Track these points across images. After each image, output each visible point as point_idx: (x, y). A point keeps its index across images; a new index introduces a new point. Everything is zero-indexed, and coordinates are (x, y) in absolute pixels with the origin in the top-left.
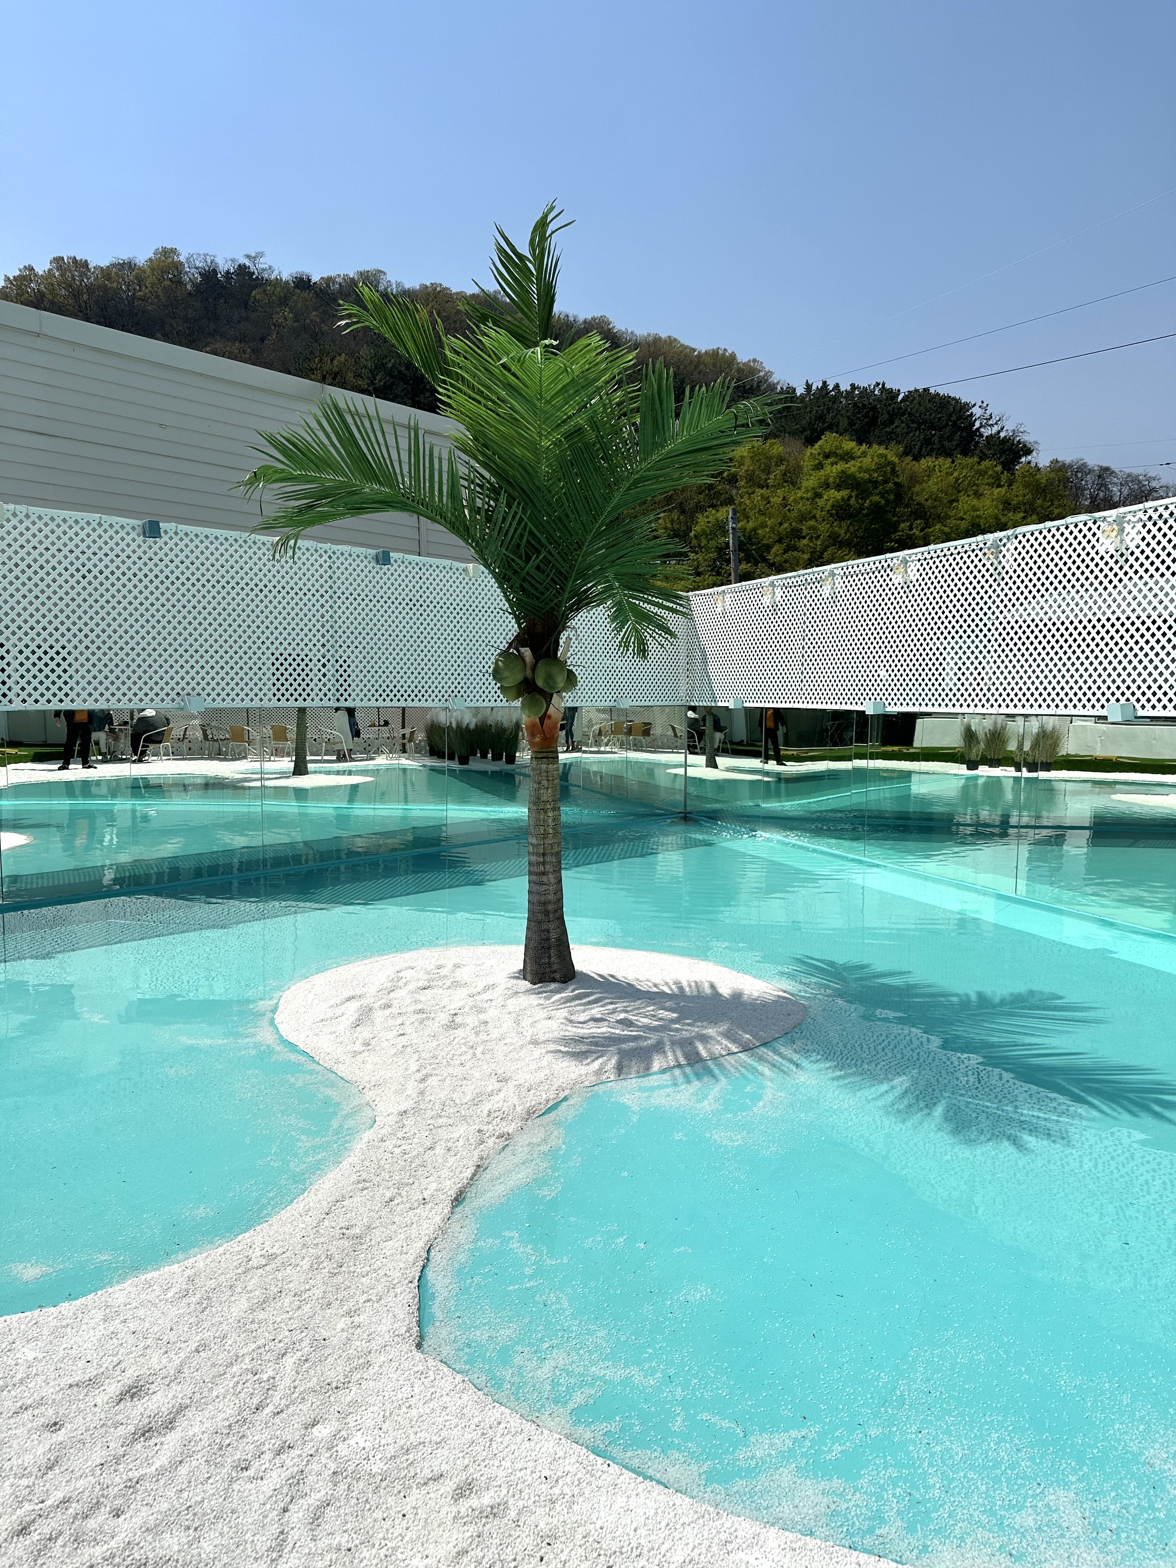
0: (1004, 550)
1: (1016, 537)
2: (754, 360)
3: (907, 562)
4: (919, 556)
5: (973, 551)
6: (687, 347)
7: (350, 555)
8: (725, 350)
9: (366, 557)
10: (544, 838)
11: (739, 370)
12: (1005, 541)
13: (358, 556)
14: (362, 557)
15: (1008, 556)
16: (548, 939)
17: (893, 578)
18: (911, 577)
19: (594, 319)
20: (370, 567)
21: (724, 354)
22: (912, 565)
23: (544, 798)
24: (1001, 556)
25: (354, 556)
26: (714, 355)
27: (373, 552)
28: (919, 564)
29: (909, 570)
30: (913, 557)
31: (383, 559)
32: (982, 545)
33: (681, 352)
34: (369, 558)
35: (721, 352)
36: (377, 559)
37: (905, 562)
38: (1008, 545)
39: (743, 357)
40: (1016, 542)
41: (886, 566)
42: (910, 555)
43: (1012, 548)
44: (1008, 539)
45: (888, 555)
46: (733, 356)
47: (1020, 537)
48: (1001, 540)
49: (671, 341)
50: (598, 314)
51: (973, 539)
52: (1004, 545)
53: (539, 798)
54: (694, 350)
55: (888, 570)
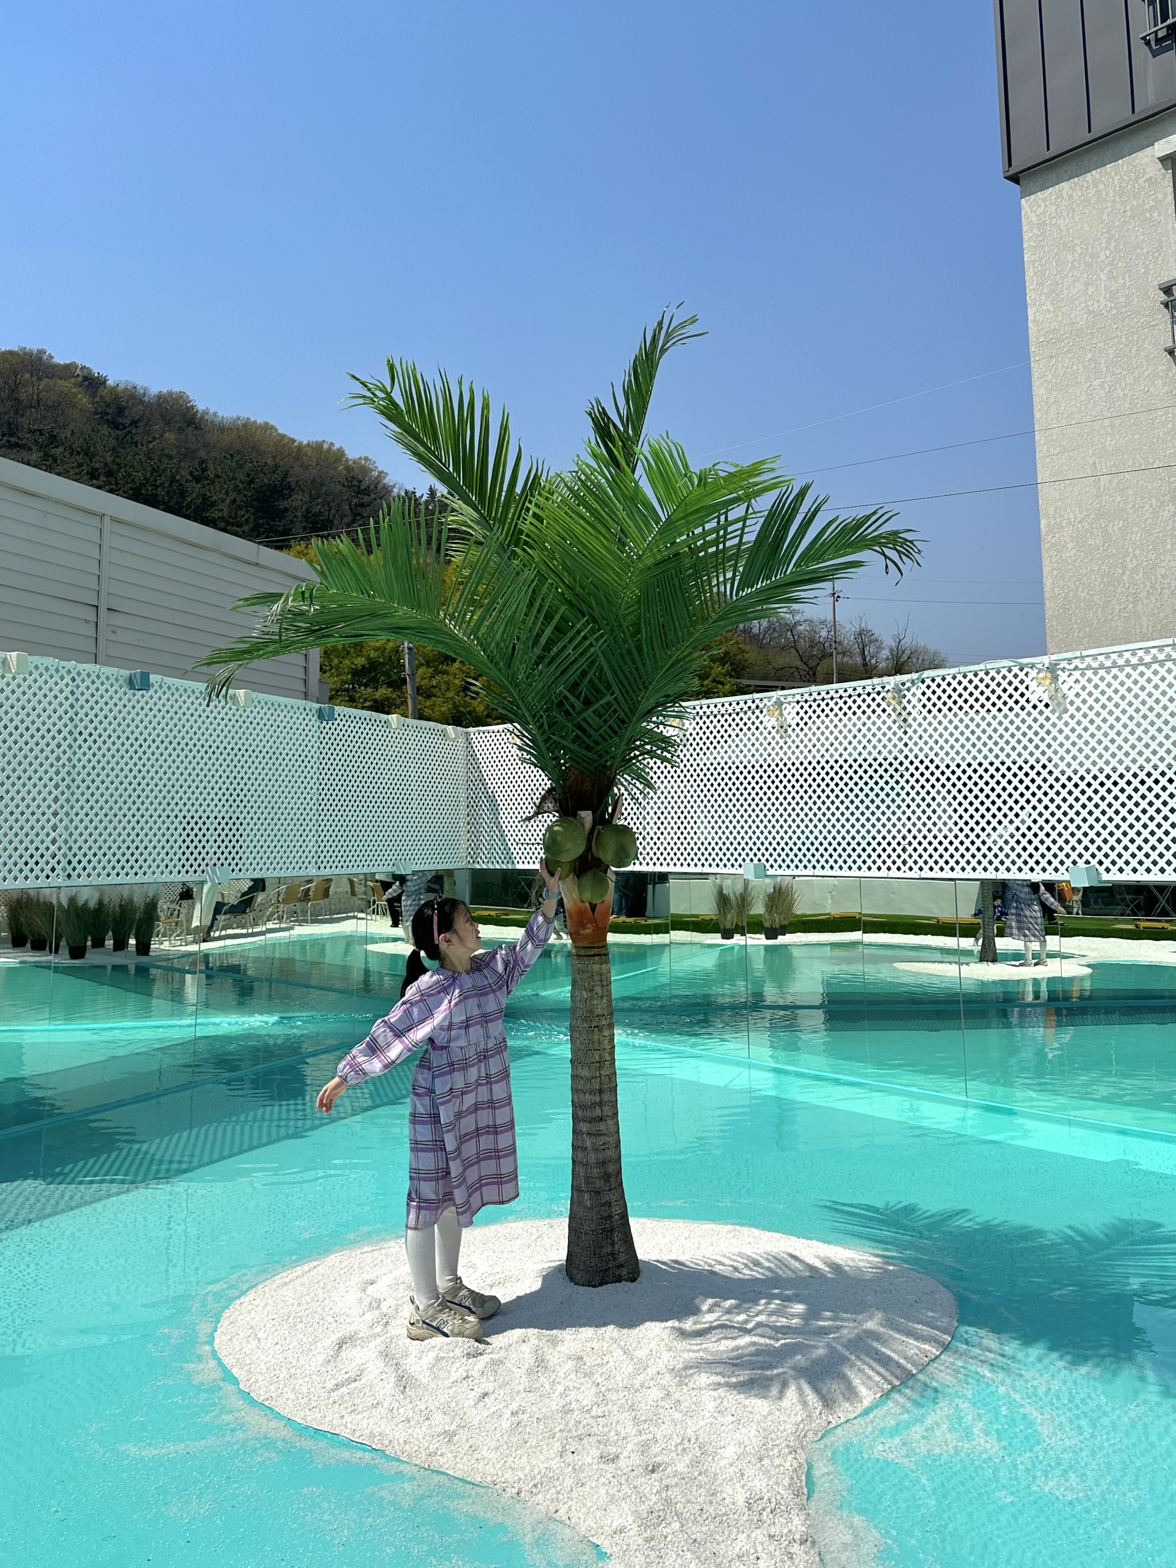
0: (909, 695)
1: (923, 682)
2: (366, 459)
3: (782, 703)
4: (798, 697)
5: (869, 694)
6: (283, 436)
7: (98, 677)
8: (332, 444)
9: (117, 680)
10: (600, 1068)
11: (348, 469)
12: (908, 685)
13: (108, 678)
14: (112, 680)
15: (914, 701)
16: (610, 1217)
17: (765, 720)
18: (789, 721)
19: (170, 394)
20: (121, 692)
21: (329, 449)
22: (789, 708)
23: (599, 1011)
24: (905, 701)
25: (103, 678)
26: (318, 447)
27: (126, 673)
28: (798, 708)
29: (785, 713)
30: (790, 699)
31: (140, 683)
32: (878, 688)
33: (280, 441)
34: (121, 681)
35: (326, 446)
36: (131, 684)
37: (779, 704)
38: (913, 689)
39: (352, 454)
40: (923, 687)
41: (753, 706)
42: (786, 697)
43: (919, 694)
44: (913, 682)
45: (756, 696)
46: (341, 453)
47: (928, 682)
48: (903, 684)
49: (267, 428)
50: (176, 389)
51: (869, 682)
52: (908, 690)
53: (591, 1011)
54: (294, 441)
55: (757, 712)
